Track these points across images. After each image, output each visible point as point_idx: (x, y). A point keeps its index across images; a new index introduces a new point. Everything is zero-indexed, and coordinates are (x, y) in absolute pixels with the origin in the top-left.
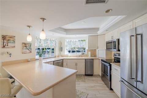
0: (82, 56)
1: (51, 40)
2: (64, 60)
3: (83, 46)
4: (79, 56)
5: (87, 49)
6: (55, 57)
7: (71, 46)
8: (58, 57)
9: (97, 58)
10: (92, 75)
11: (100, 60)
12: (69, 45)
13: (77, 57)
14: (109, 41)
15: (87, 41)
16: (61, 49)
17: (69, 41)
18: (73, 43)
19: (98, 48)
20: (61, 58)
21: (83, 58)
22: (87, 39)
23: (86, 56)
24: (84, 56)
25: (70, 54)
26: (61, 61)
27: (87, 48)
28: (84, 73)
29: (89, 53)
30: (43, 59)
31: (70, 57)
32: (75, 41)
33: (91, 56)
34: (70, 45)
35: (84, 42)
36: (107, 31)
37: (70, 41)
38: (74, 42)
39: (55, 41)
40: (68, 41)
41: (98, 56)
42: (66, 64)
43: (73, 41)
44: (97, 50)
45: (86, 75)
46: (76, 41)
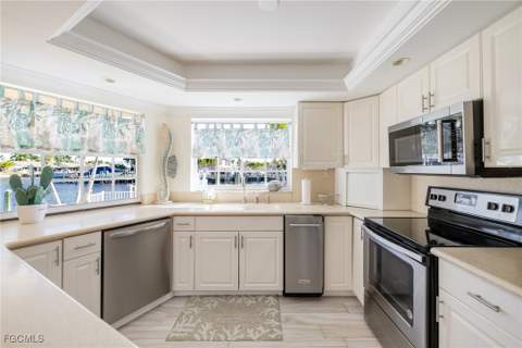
0: (269, 202)
1: (107, 118)
2: (177, 220)
3: (276, 152)
4: (258, 201)
5: (296, 166)
6: (140, 203)
7: (219, 151)
8: (153, 203)
9: (343, 210)
10: (316, 296)
11: (359, 224)
12: (208, 148)
13: (246, 201)
14: (409, 122)
15: (293, 131)
16: (170, 165)
17: (212, 126)
18: (228, 139)
19: (344, 164)
20: (167, 208)
21: (277, 208)
22: (296, 120)
23: (292, 201)
24: (279, 201)
25: (212, 191)
26: (162, 224)
27: (293, 163)
28: (278, 287)
29: (305, 185)
30: (47, 215)
31: (215, 202)
32: (237, 126)
33: (314, 200)
34: (215, 148)
35: (279, 134)
36: (399, 62)
37: (216, 130)
38: (234, 134)
39: (137, 125)
40: (203, 126)
41: (343, 201)
42: (186, 241)
43: (227, 127)
44: (341, 173)
45: (286, 295)
46: (242, 130)
